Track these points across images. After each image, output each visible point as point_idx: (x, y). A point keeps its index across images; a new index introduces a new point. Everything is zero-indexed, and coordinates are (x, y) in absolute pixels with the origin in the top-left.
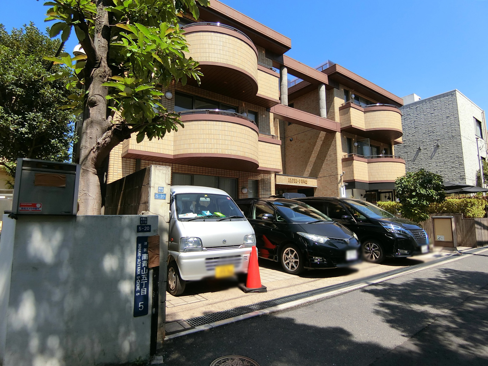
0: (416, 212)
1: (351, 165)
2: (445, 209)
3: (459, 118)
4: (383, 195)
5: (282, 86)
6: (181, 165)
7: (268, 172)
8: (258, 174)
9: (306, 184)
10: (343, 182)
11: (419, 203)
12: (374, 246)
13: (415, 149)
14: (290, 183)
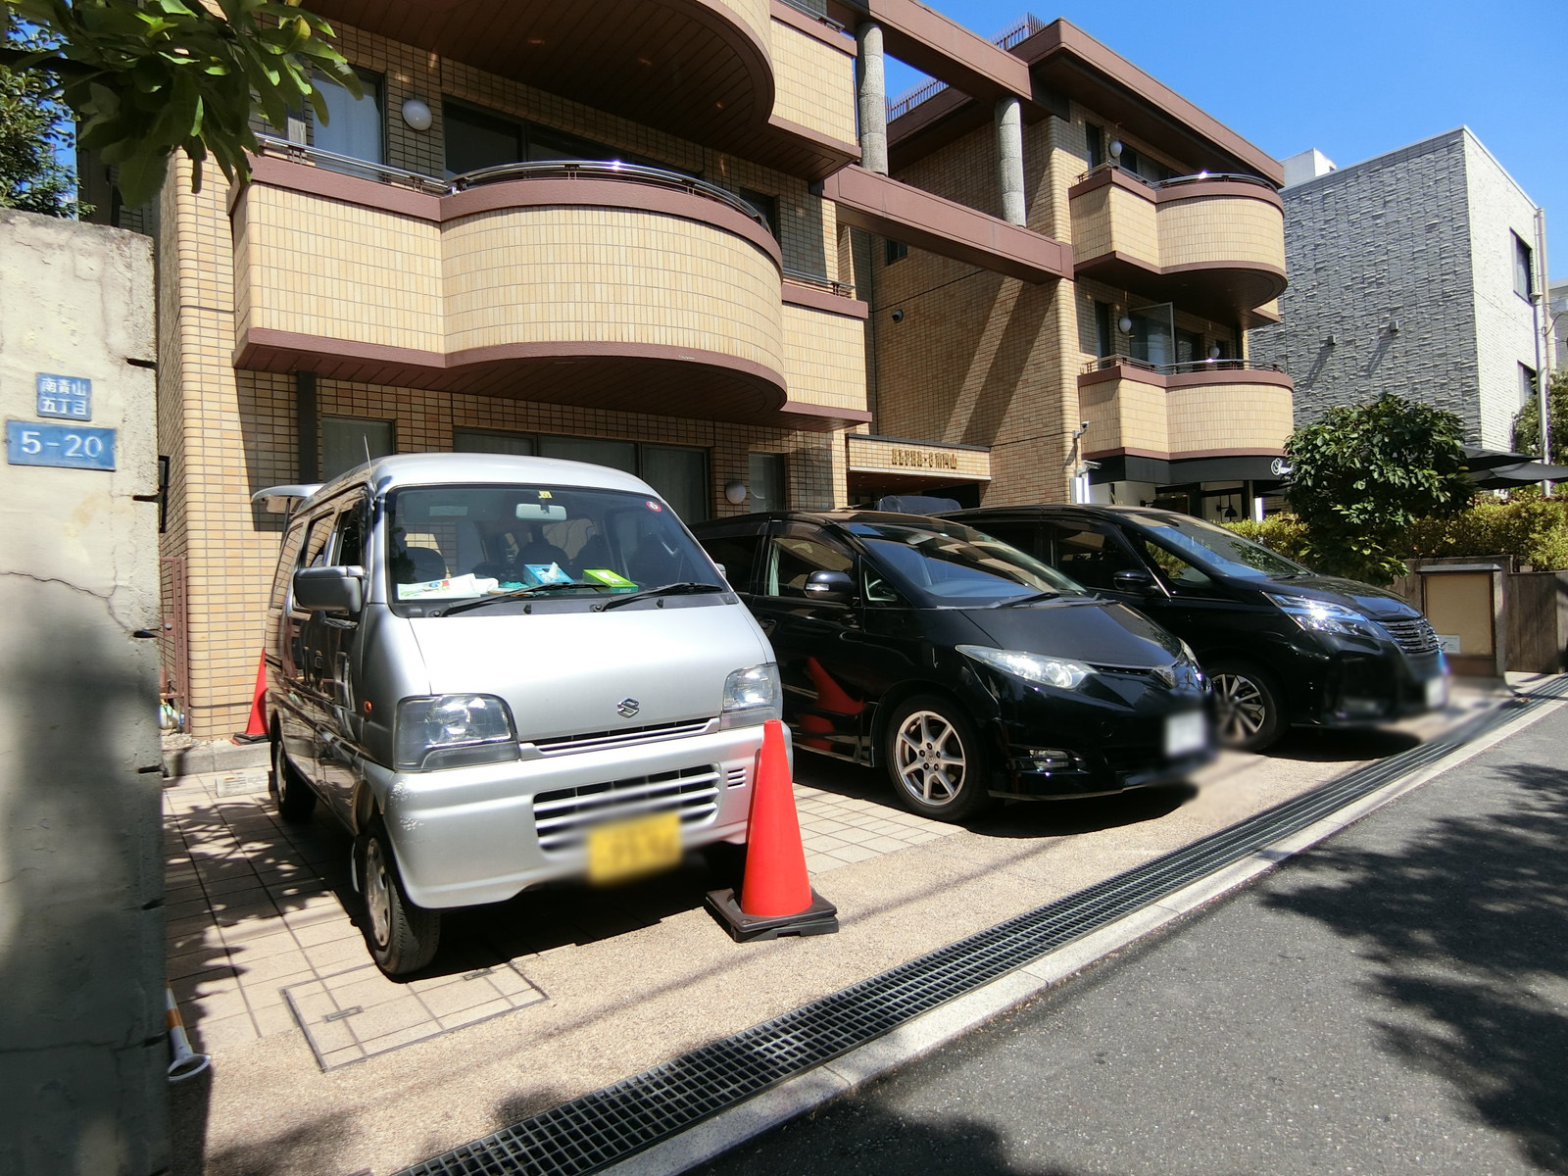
0: (1367, 552)
1: (1112, 395)
2: (1452, 541)
3: (1471, 229)
4: (1210, 503)
5: (864, 100)
6: (486, 400)
7: (818, 423)
8: (784, 431)
9: (952, 471)
10: (1083, 459)
11: (1378, 521)
12: (1241, 685)
13: (1314, 344)
14: (898, 466)
